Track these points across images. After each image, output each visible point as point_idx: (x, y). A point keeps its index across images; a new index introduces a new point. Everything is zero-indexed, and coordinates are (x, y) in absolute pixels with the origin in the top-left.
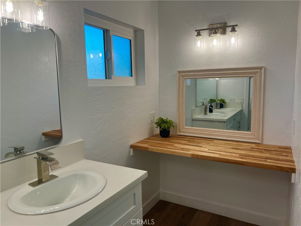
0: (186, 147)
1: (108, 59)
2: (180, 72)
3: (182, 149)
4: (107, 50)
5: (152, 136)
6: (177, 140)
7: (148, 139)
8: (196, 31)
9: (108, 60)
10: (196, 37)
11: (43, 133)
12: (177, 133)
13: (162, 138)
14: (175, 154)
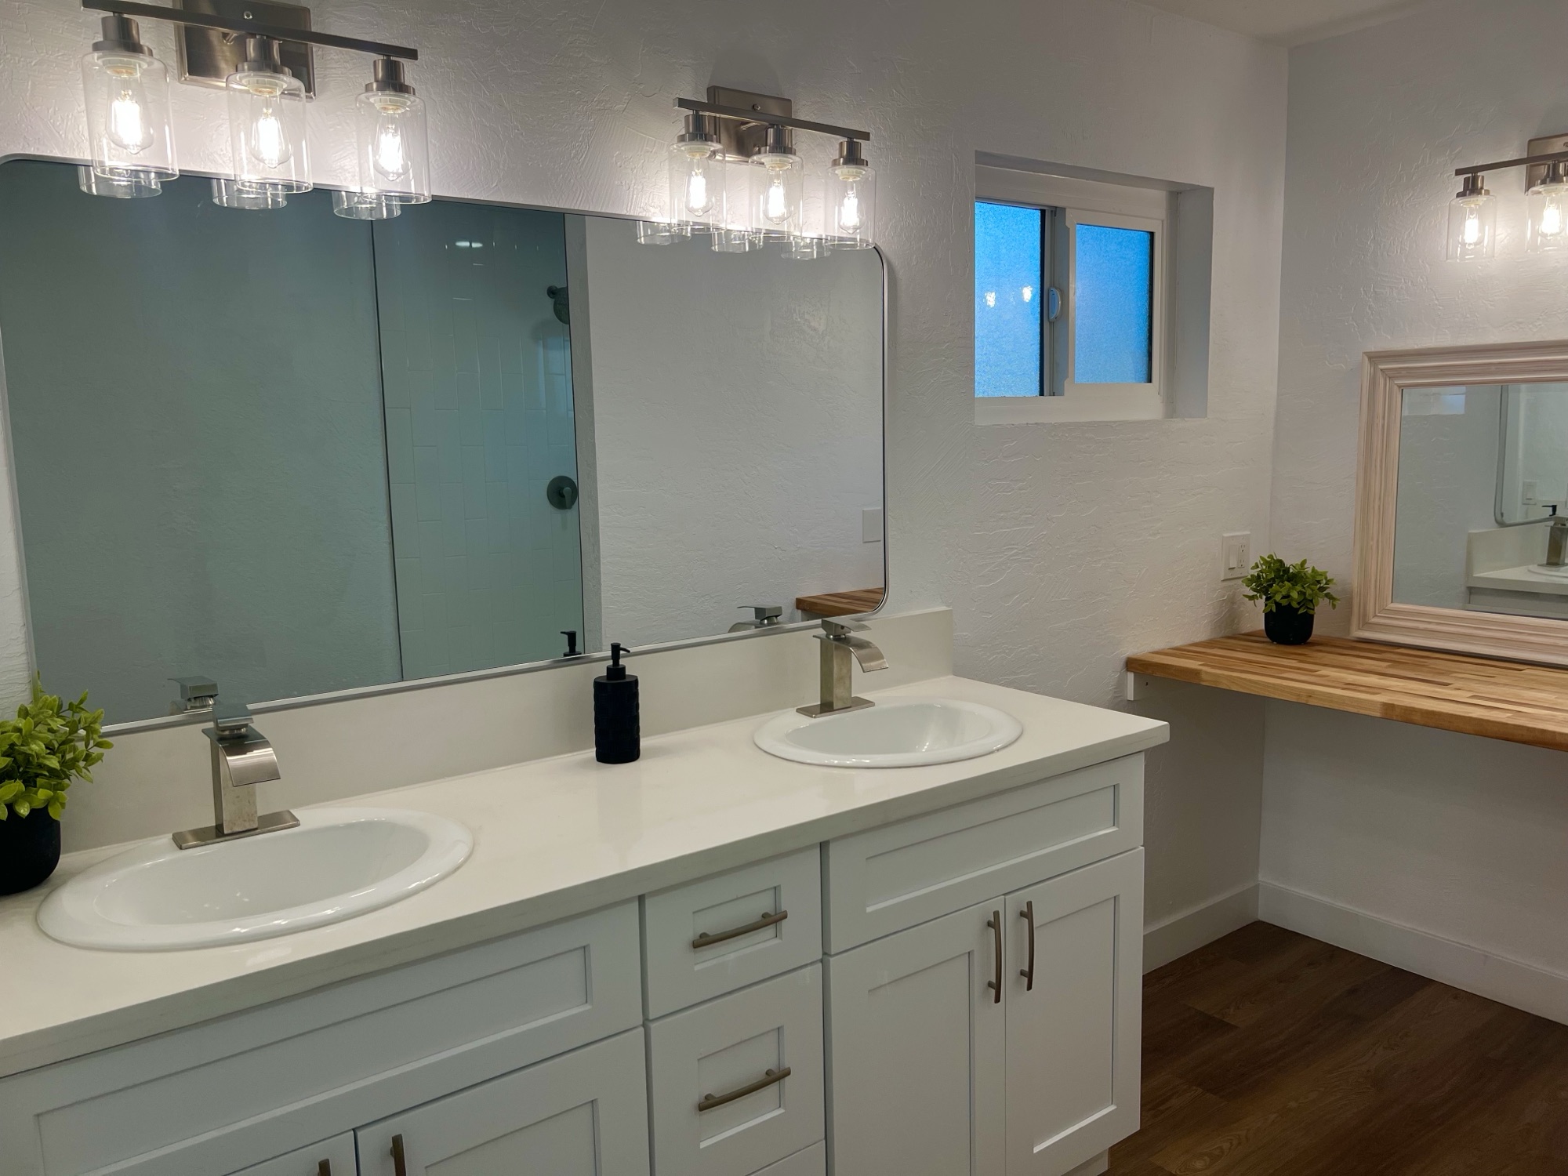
0: (1374, 680)
1: (1052, 317)
2: (1374, 358)
3: (1349, 686)
4: (1053, 285)
5: (1229, 636)
6: (1342, 658)
7: (1210, 643)
8: (1459, 172)
9: (1052, 323)
10: (1460, 200)
11: (797, 599)
12: (1348, 631)
13: (1274, 647)
14: (1312, 702)
